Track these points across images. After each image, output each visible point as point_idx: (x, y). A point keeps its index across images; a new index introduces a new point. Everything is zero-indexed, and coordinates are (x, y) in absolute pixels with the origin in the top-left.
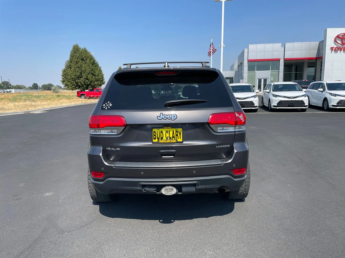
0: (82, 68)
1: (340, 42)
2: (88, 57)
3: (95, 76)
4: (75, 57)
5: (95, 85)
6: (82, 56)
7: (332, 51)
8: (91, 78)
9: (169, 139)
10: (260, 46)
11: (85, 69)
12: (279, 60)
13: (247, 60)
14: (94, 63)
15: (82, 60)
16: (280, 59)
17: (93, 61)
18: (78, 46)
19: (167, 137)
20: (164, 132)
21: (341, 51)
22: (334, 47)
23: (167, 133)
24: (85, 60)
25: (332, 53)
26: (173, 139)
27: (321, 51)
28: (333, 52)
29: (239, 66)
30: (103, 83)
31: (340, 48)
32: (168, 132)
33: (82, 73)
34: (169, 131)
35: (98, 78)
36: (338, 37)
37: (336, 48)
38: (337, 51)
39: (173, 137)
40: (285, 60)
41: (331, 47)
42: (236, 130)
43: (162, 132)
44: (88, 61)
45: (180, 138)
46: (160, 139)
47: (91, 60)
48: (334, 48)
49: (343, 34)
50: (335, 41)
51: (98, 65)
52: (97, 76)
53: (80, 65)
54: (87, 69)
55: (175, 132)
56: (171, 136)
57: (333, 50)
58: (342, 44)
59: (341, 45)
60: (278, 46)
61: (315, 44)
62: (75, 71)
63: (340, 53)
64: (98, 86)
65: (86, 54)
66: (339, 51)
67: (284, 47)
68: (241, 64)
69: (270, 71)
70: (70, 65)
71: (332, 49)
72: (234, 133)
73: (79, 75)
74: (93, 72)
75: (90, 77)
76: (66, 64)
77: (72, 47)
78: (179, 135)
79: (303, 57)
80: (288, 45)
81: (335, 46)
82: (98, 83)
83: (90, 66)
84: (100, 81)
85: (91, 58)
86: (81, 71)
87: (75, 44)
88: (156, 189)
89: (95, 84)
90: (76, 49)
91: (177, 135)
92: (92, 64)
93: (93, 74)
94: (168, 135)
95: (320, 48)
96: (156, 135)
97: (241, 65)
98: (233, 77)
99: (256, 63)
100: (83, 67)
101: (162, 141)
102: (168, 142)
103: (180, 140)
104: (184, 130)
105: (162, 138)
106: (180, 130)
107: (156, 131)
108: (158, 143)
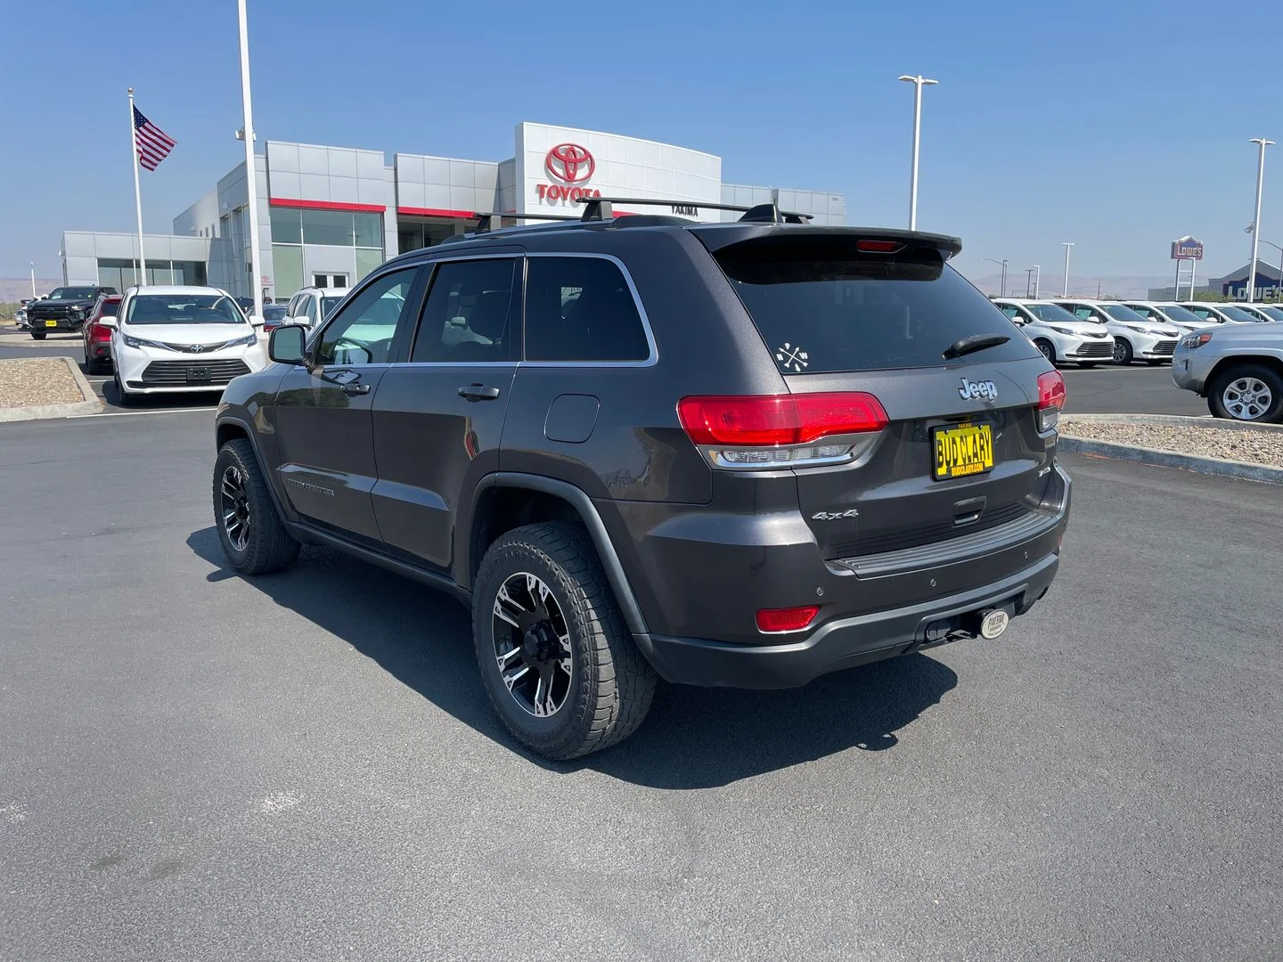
1: (560, 172)
7: (542, 196)
9: (968, 462)
10: (311, 154)
12: (380, 211)
13: (267, 201)
16: (384, 207)
19: (964, 456)
20: (958, 441)
21: (565, 198)
22: (547, 186)
23: (963, 443)
25: (540, 203)
26: (976, 459)
27: (506, 193)
28: (544, 200)
29: (224, 219)
31: (562, 189)
32: (966, 439)
34: (966, 437)
36: (554, 152)
37: (551, 188)
38: (556, 198)
39: (975, 455)
40: (402, 213)
41: (538, 185)
43: (954, 441)
45: (989, 457)
46: (952, 464)
48: (546, 189)
49: (567, 147)
50: (549, 166)
55: (977, 436)
56: (971, 454)
57: (545, 195)
58: (566, 178)
59: (563, 181)
60: (373, 160)
61: (488, 169)
63: (564, 205)
66: (560, 199)
67: (393, 168)
68: (237, 211)
69: (355, 247)
71: (541, 189)
78: (985, 447)
79: (455, 208)
80: (405, 161)
81: (550, 184)
88: (948, 630)
91: (982, 448)
94: (964, 449)
95: (504, 184)
96: (944, 452)
97: (235, 216)
98: (204, 263)
99: (301, 215)
101: (956, 472)
102: (969, 470)
103: (989, 463)
104: (994, 431)
105: (955, 461)
106: (986, 430)
107: (943, 440)
108: (948, 478)
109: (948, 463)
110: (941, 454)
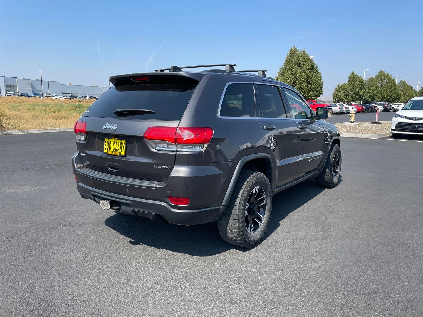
0: (296, 75)
2: (307, 62)
3: (311, 84)
4: (290, 62)
5: (310, 96)
6: (299, 61)
8: (306, 87)
9: (115, 151)
11: (300, 77)
14: (313, 69)
15: (299, 65)
17: (312, 66)
18: (295, 49)
19: (114, 149)
20: (112, 143)
23: (114, 144)
24: (302, 65)
26: (118, 151)
30: (321, 94)
32: (116, 143)
33: (296, 81)
35: (315, 87)
39: (119, 149)
42: (178, 150)
43: (110, 143)
44: (305, 67)
45: (123, 152)
47: (308, 65)
51: (317, 71)
52: (313, 84)
53: (295, 71)
54: (302, 76)
55: (120, 143)
56: (117, 148)
62: (288, 79)
64: (313, 97)
65: (304, 58)
70: (284, 73)
72: (175, 153)
73: (291, 83)
74: (309, 80)
75: (304, 85)
76: (279, 72)
77: (289, 51)
78: (122, 147)
82: (314, 93)
83: (307, 72)
84: (317, 91)
85: (310, 62)
86: (294, 79)
87: (293, 47)
89: (310, 94)
90: (293, 53)
91: (121, 148)
92: (310, 70)
93: (308, 83)
94: (115, 146)
100: (298, 74)
101: (109, 152)
102: (114, 153)
103: (123, 153)
104: (127, 143)
105: (110, 149)
106: (124, 142)
107: (107, 141)
108: (106, 154)
109: (108, 149)
110: (105, 145)
